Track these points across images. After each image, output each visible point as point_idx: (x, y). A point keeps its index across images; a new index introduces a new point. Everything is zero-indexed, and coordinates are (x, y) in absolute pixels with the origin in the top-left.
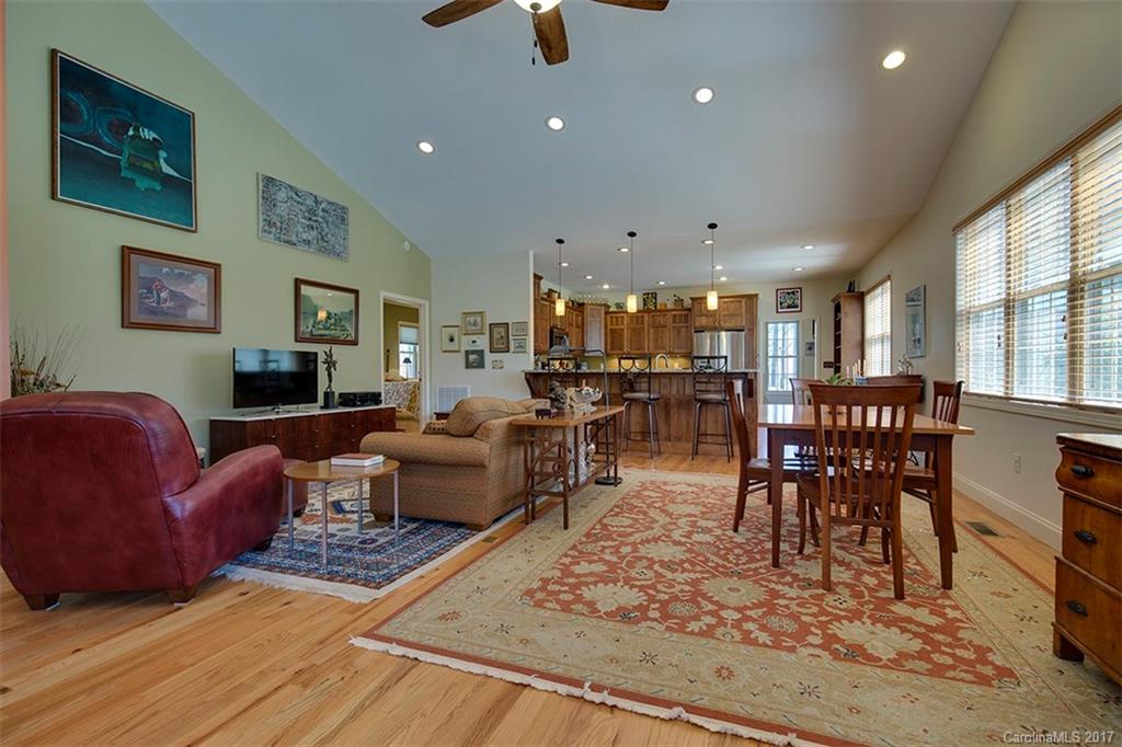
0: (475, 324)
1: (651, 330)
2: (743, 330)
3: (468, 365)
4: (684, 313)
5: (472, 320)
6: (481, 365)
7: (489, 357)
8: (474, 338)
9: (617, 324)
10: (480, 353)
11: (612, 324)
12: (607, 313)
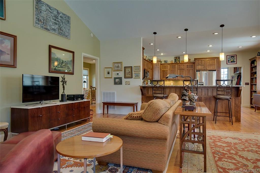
0: (118, 67)
1: (178, 71)
2: (215, 71)
3: (115, 83)
4: (191, 64)
5: (117, 65)
6: (120, 83)
7: (124, 80)
8: (118, 72)
9: (165, 68)
10: (120, 78)
11: (163, 68)
12: (161, 64)
